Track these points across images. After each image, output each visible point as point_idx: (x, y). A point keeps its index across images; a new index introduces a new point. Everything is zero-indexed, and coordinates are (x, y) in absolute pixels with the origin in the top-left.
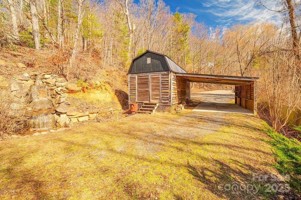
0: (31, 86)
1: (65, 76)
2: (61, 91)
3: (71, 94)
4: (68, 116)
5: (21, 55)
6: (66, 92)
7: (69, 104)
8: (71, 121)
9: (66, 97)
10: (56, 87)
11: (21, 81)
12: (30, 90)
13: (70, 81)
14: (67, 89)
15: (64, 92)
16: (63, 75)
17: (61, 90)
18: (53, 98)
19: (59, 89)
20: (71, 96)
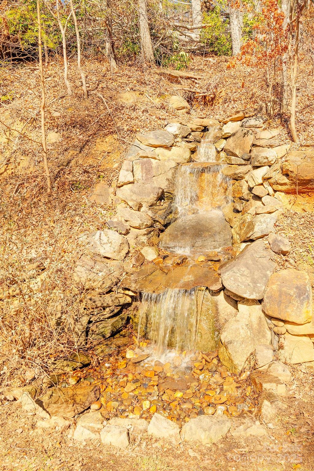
0: (178, 164)
1: (285, 121)
2: (266, 184)
3: (300, 199)
4: (271, 318)
5: (193, 76)
6: (280, 188)
7: (284, 253)
8: (281, 347)
9: (281, 210)
10: (250, 167)
11: (153, 149)
12: (172, 182)
13: (300, 139)
14: (287, 175)
15: (275, 187)
16: (280, 115)
17: (266, 179)
18: (238, 212)
19: (260, 174)
20: (299, 211)
